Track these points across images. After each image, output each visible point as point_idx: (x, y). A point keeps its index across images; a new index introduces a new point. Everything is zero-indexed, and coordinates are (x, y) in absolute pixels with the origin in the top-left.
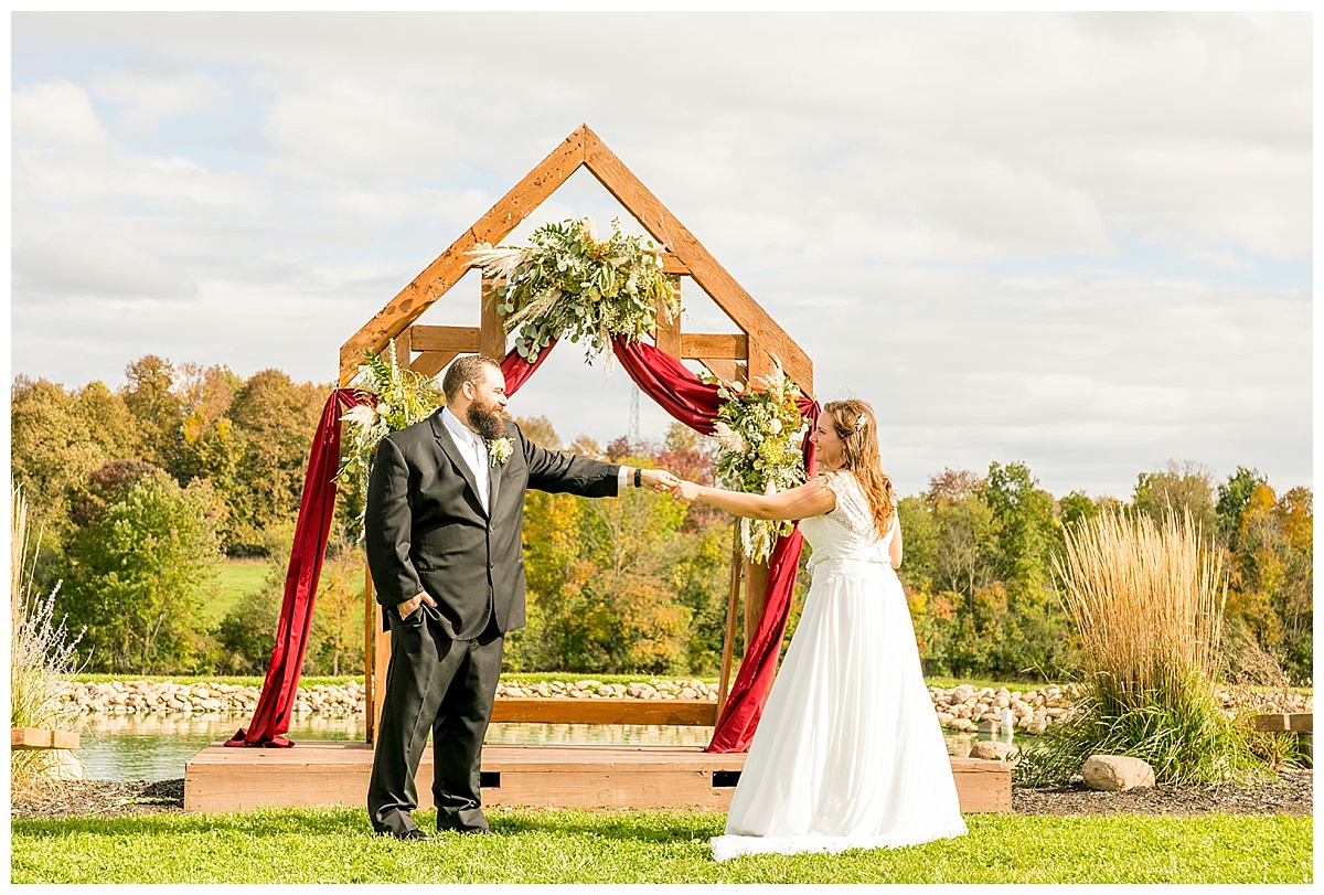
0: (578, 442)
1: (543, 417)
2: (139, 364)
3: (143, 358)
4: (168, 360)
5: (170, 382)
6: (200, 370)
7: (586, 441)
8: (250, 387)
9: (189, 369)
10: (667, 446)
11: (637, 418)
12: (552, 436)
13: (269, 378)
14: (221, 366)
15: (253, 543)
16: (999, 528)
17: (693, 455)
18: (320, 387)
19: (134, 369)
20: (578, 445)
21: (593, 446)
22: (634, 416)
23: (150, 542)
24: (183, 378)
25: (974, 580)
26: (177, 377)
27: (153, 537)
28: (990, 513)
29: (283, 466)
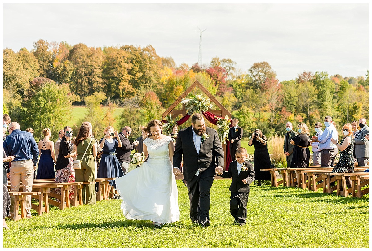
0: (182, 65)
1: (170, 57)
2: (37, 42)
3: (39, 40)
4: (47, 41)
5: (48, 48)
6: (57, 44)
7: (184, 65)
8: (74, 49)
9: (53, 44)
10: (211, 66)
11: (201, 56)
12: (174, 63)
13: (80, 46)
14: (64, 42)
15: (76, 100)
16: (317, 93)
17: (220, 68)
18: (97, 49)
19: (36, 44)
20: (182, 66)
21: (187, 66)
22: (200, 55)
23: (50, 103)
24: (52, 47)
25: (309, 110)
26: (50, 46)
27: (51, 102)
28: (314, 88)
29: (86, 75)
